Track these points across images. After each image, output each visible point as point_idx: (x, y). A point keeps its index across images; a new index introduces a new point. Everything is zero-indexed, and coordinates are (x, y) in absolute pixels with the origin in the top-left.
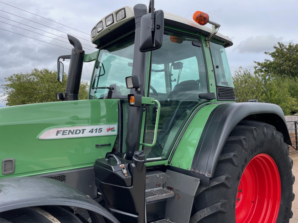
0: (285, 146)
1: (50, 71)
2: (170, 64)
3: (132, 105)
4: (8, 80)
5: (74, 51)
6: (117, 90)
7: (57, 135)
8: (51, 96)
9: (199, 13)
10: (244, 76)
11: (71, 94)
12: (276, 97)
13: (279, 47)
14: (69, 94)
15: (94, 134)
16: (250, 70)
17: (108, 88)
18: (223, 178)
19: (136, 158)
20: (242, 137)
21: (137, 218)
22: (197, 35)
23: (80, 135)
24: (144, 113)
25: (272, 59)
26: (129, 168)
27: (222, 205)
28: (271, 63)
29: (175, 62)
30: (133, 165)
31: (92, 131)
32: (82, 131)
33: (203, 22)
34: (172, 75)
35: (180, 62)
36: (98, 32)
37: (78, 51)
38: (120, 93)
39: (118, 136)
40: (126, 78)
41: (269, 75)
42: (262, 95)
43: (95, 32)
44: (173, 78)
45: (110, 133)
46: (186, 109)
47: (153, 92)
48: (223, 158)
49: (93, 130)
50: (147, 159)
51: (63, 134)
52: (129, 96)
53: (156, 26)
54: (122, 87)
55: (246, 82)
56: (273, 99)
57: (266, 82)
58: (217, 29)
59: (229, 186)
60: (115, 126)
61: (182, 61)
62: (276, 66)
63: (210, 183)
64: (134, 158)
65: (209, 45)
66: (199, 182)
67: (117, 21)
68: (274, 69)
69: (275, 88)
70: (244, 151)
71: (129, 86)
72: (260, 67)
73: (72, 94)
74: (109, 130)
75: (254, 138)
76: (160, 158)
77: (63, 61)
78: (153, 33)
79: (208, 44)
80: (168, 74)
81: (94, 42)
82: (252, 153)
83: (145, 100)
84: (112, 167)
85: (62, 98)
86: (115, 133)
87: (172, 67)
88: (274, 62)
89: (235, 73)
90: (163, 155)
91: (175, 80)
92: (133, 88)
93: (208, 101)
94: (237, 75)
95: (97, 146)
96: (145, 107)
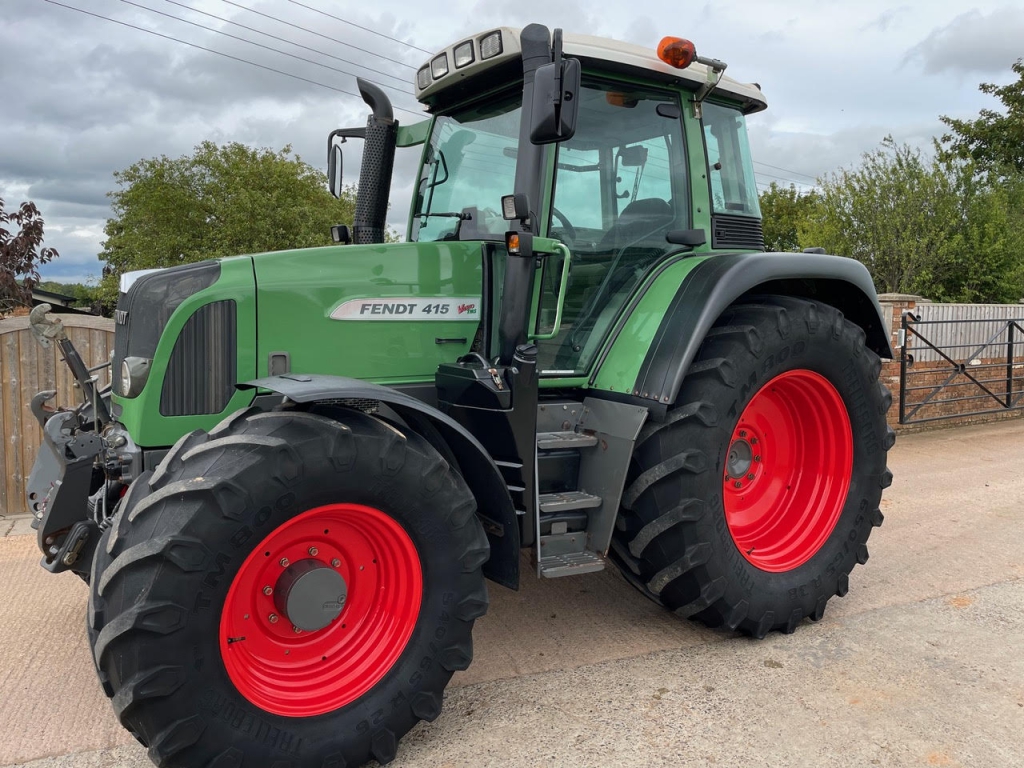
0: (871, 357)
1: (253, 150)
2: (616, 151)
3: (514, 254)
4: (125, 180)
5: (373, 122)
6: (480, 223)
7: (362, 312)
8: (259, 232)
9: (671, 42)
10: (894, 171)
11: (368, 229)
12: (998, 246)
14: (363, 229)
15: (432, 316)
16: (919, 150)
17: (457, 215)
18: (695, 407)
19: (520, 357)
20: (748, 328)
21: (521, 492)
22: (671, 88)
23: (406, 316)
24: (539, 272)
25: (1003, 110)
26: (506, 377)
27: (688, 458)
28: (1001, 125)
29: (628, 146)
30: (514, 370)
31: (428, 310)
32: (408, 308)
33: (681, 62)
34: (619, 180)
35: (641, 146)
36: (435, 79)
37: (383, 122)
38: (486, 228)
39: (481, 323)
40: (503, 198)
41: (990, 169)
42: (950, 238)
43: (428, 79)
44: (620, 189)
45: (466, 316)
46: (636, 266)
47: (561, 226)
48: (701, 368)
49: (430, 306)
50: (544, 372)
51: (373, 312)
52: (509, 235)
53: (564, 93)
54: (489, 211)
55: (900, 192)
56: (988, 250)
57: (970, 190)
58: (719, 75)
59: (707, 422)
60: (476, 302)
61: (644, 144)
62: (1018, 136)
63: (668, 417)
64: (515, 357)
65: (700, 112)
66: (646, 414)
67: (483, 59)
68: (1008, 144)
69: (1000, 211)
70: (749, 356)
71: (508, 216)
72: (959, 138)
73: (371, 229)
74: (462, 309)
75: (778, 331)
76: (572, 372)
77: (342, 142)
78: (558, 107)
79: (697, 110)
80: (609, 177)
81: (423, 100)
82: (772, 365)
83: (541, 243)
84: (474, 371)
85: (345, 238)
86: (476, 316)
87: (620, 158)
88: (1010, 120)
89: (862, 160)
90: (580, 368)
91: (626, 194)
92: (517, 218)
93: (688, 248)
94: (869, 166)
95: (439, 341)
96: (540, 260)
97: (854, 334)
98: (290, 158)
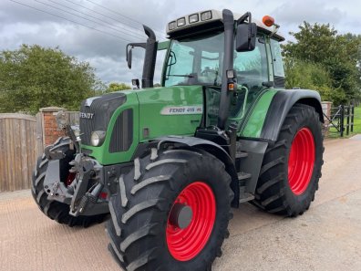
0: (320, 123)
3: (231, 90)
5: (148, 41)
9: (267, 17)
13: (304, 26)
14: (146, 81)
18: (283, 142)
20: (295, 115)
25: (296, 41)
26: (228, 133)
27: (282, 159)
28: (295, 46)
30: (230, 131)
33: (269, 25)
36: (178, 26)
37: (152, 42)
39: (203, 114)
43: (175, 26)
52: (229, 84)
53: (252, 34)
58: (277, 29)
63: (275, 145)
66: (267, 145)
67: (202, 21)
70: (296, 124)
71: (229, 77)
74: (198, 110)
75: (302, 116)
78: (249, 39)
79: (269, 41)
81: (168, 34)
82: (300, 126)
86: (202, 112)
88: (298, 44)
93: (268, 88)
95: (192, 121)
97: (317, 116)
98: (58, 51)
